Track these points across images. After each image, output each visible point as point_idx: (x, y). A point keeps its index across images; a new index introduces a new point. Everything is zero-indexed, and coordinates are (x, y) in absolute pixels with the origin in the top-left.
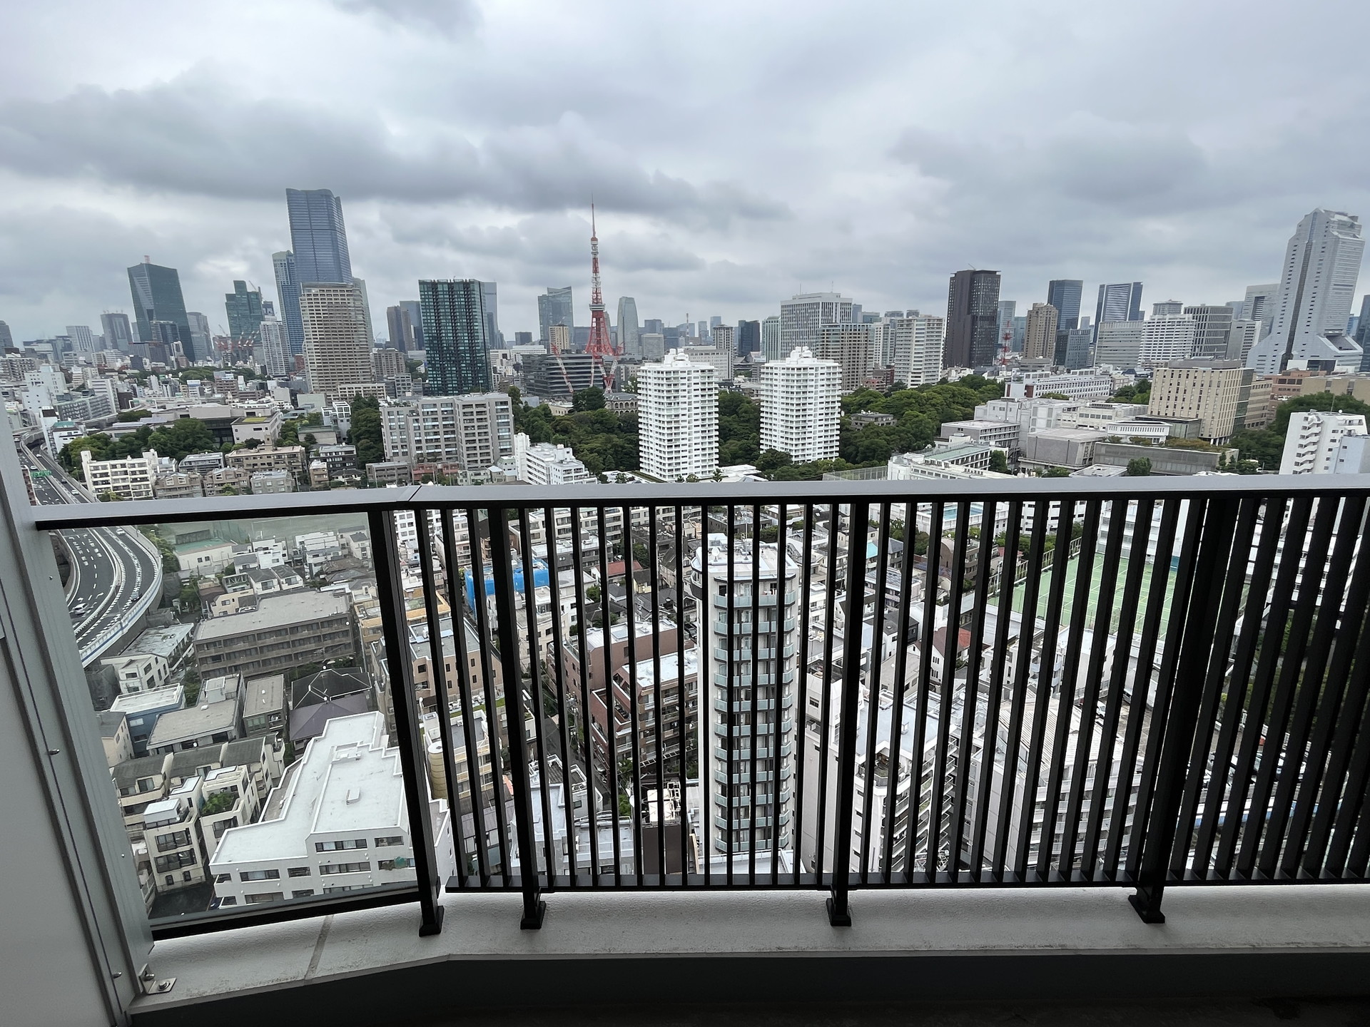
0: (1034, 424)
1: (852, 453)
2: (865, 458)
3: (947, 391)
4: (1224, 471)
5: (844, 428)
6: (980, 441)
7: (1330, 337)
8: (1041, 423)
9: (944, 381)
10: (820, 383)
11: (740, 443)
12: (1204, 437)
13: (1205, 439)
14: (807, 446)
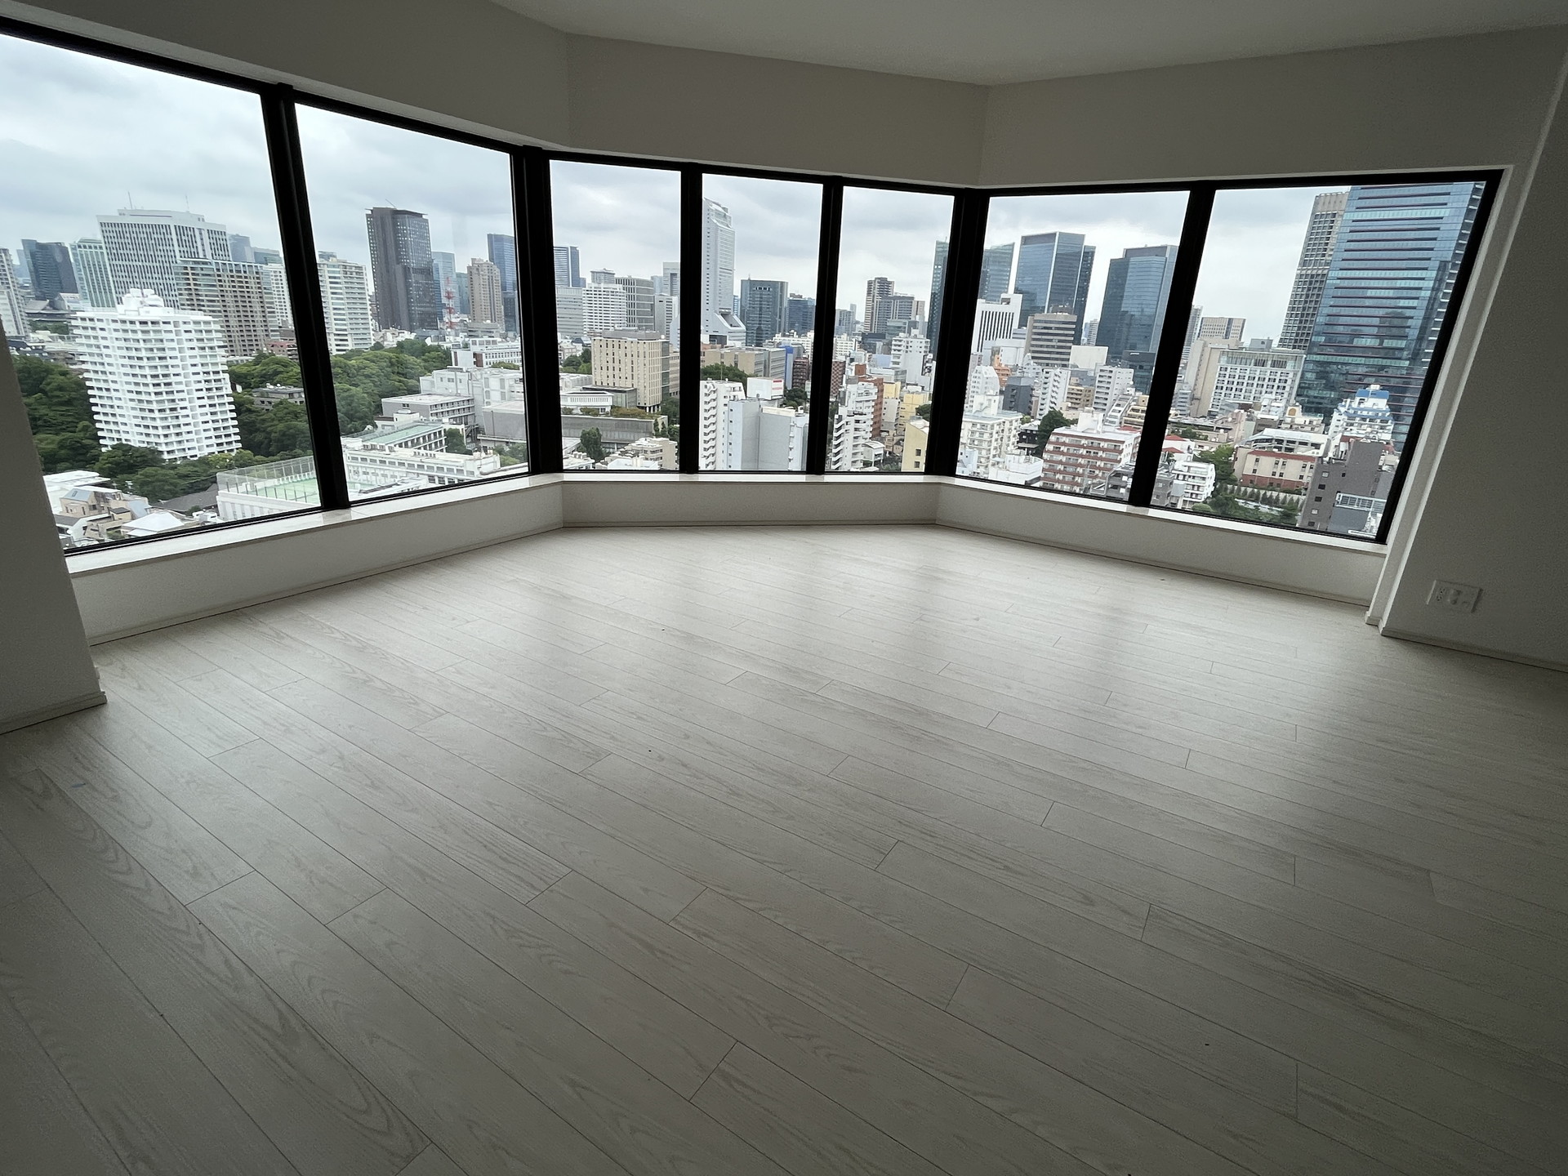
0: (488, 397)
1: (262, 443)
2: (284, 448)
3: (382, 358)
4: (657, 436)
5: (240, 408)
6: (431, 418)
7: (724, 315)
8: (495, 396)
9: (378, 346)
10: (187, 345)
11: (58, 438)
12: (641, 405)
13: (642, 408)
14: (185, 437)
